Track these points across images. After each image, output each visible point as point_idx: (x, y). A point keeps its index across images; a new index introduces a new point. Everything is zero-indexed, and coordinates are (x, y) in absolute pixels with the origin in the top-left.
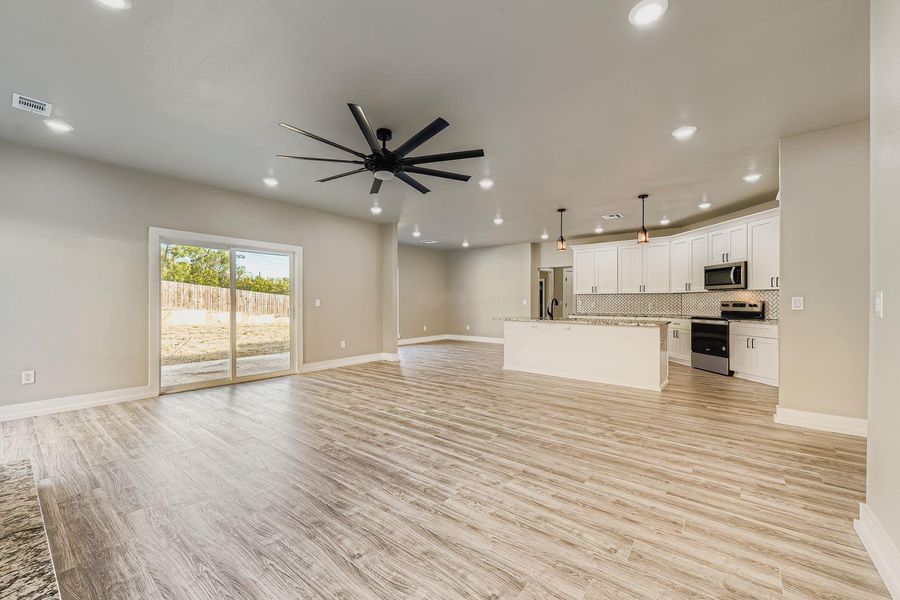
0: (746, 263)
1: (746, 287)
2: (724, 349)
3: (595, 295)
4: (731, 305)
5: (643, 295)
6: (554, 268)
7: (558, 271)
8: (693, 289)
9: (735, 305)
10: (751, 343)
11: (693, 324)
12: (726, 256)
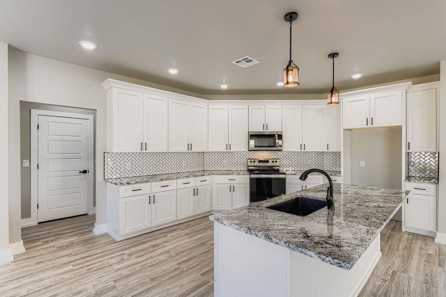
1: (282, 149)
4: (257, 161)
9: (260, 161)
12: (265, 126)
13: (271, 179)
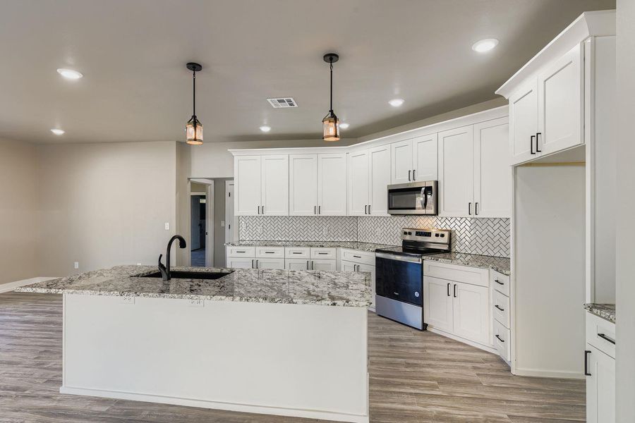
0: (437, 183)
1: (437, 213)
2: (417, 294)
3: (261, 217)
4: (414, 233)
5: (319, 219)
6: (215, 180)
7: (220, 183)
8: (374, 213)
9: (418, 234)
10: (452, 290)
11: (377, 259)
12: (412, 174)
13: (406, 263)
